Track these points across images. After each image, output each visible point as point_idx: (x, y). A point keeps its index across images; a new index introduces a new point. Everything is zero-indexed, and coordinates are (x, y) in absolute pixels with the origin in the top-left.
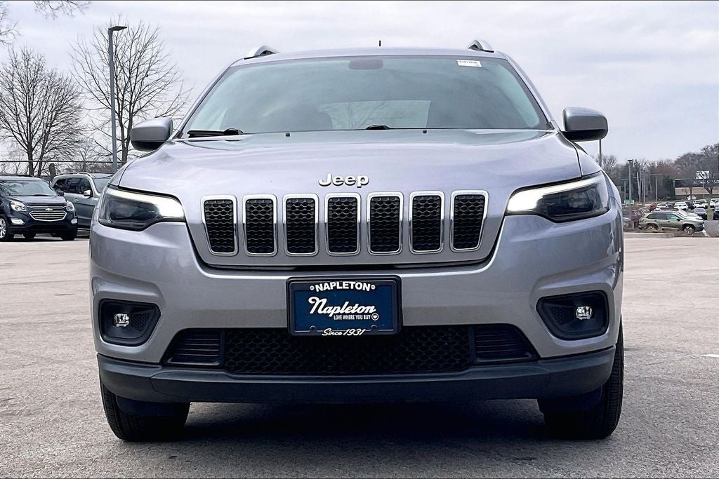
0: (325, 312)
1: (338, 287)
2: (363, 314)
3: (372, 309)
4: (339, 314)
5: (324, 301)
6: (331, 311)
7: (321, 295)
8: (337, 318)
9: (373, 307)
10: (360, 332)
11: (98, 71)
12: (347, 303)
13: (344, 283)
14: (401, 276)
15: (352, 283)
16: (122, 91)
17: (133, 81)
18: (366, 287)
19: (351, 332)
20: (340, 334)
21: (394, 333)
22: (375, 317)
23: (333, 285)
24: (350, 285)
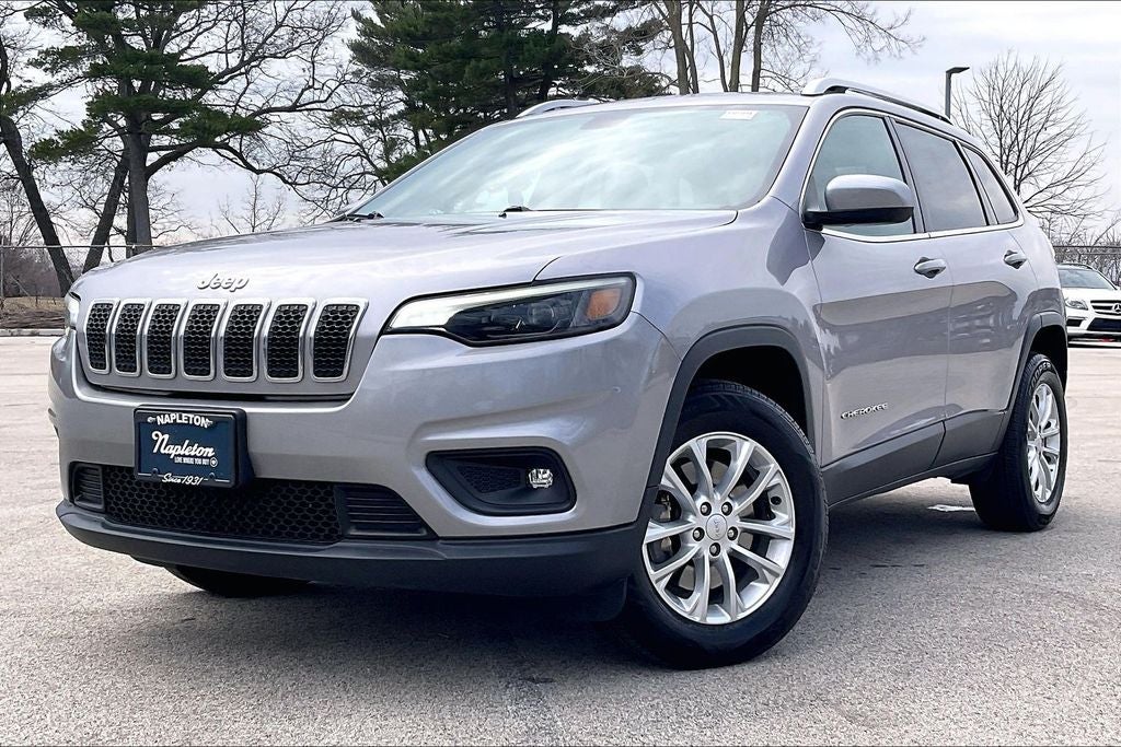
0: (166, 452)
1: (178, 421)
2: (202, 457)
3: (210, 451)
4: (179, 455)
5: (166, 437)
6: (172, 451)
7: (164, 428)
8: (179, 460)
9: (212, 449)
10: (198, 481)
11: (975, 127)
12: (187, 442)
13: (184, 415)
14: (248, 410)
15: (191, 416)
16: (1007, 151)
17: (1021, 137)
18: (205, 423)
19: (189, 480)
20: (179, 481)
21: (230, 486)
22: (214, 462)
23: (174, 416)
24: (188, 420)
